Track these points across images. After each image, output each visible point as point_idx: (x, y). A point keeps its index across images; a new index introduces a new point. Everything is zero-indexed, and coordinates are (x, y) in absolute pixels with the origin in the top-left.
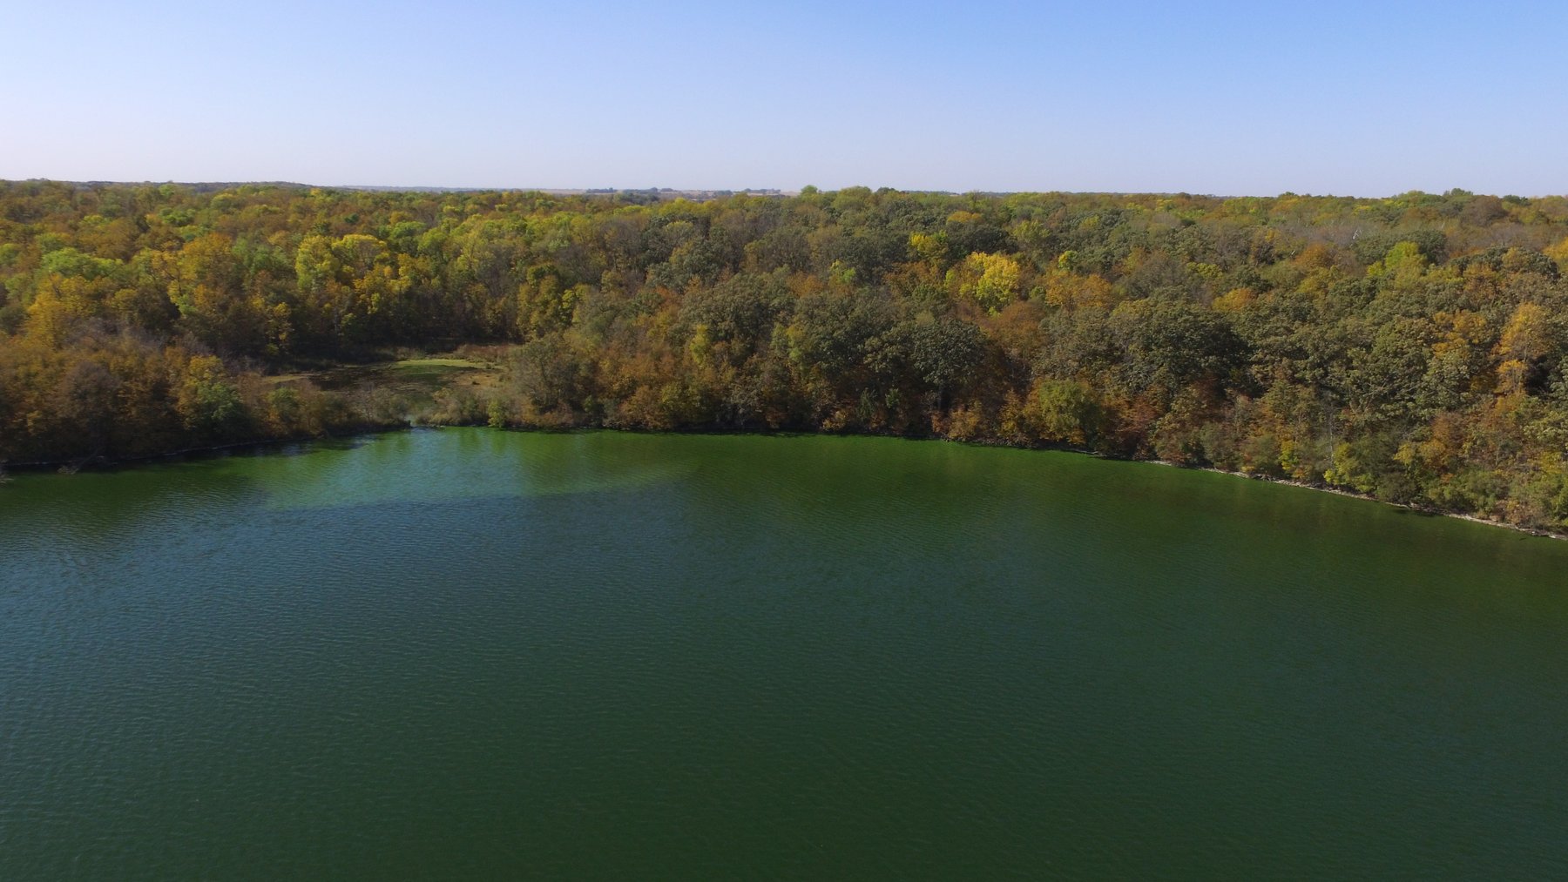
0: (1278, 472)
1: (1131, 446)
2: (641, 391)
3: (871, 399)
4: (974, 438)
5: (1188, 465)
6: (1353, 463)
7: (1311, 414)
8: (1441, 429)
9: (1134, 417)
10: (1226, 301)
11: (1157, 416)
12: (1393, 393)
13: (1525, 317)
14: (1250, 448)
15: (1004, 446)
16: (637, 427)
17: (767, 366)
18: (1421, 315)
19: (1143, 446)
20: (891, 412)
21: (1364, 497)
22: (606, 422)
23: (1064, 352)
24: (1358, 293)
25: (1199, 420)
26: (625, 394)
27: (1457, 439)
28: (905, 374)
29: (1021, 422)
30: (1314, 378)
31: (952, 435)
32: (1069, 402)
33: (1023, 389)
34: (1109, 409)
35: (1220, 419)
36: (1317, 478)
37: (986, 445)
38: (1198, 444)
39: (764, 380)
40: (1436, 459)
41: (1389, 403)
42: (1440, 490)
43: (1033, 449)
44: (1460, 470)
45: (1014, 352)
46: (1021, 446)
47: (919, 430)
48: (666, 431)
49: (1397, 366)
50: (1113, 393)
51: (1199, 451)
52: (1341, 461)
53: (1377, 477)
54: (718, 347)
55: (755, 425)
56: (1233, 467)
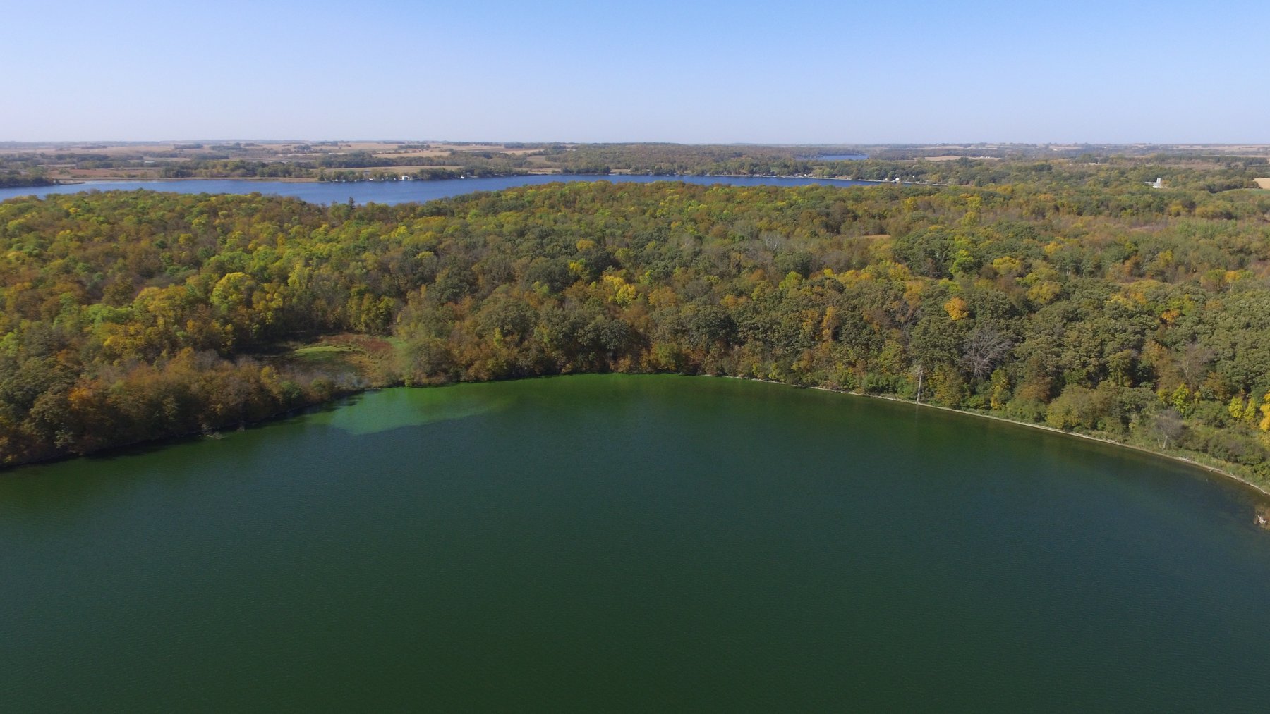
0: (752, 376)
1: (695, 370)
2: (477, 364)
3: (583, 358)
4: (629, 371)
5: (719, 375)
6: (778, 371)
7: (762, 351)
8: (806, 355)
9: (696, 357)
10: (726, 301)
11: (705, 356)
12: (789, 343)
13: (830, 311)
14: (741, 367)
15: (642, 373)
16: (477, 380)
17: (534, 346)
18: (798, 311)
19: (700, 368)
20: (591, 363)
21: (783, 383)
22: (462, 379)
23: (663, 329)
24: (776, 298)
25: (722, 356)
26: (468, 366)
27: (812, 358)
28: (598, 346)
29: (649, 362)
30: (762, 338)
31: (620, 370)
32: (670, 354)
33: (648, 347)
34: (685, 355)
35: (729, 356)
36: (766, 377)
37: (634, 374)
38: (722, 366)
39: (533, 353)
40: (805, 367)
41: (788, 346)
42: (807, 379)
43: (655, 374)
44: (813, 371)
45: (641, 330)
46: (650, 373)
47: (605, 370)
48: (489, 380)
49: (791, 332)
50: (686, 347)
51: (722, 370)
52: (774, 370)
53: (786, 375)
54: (508, 339)
55: (531, 374)
56: (736, 375)
